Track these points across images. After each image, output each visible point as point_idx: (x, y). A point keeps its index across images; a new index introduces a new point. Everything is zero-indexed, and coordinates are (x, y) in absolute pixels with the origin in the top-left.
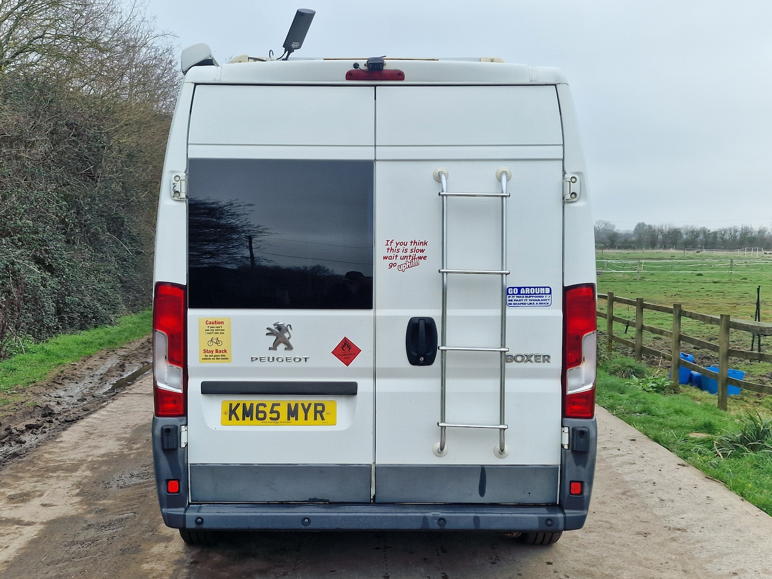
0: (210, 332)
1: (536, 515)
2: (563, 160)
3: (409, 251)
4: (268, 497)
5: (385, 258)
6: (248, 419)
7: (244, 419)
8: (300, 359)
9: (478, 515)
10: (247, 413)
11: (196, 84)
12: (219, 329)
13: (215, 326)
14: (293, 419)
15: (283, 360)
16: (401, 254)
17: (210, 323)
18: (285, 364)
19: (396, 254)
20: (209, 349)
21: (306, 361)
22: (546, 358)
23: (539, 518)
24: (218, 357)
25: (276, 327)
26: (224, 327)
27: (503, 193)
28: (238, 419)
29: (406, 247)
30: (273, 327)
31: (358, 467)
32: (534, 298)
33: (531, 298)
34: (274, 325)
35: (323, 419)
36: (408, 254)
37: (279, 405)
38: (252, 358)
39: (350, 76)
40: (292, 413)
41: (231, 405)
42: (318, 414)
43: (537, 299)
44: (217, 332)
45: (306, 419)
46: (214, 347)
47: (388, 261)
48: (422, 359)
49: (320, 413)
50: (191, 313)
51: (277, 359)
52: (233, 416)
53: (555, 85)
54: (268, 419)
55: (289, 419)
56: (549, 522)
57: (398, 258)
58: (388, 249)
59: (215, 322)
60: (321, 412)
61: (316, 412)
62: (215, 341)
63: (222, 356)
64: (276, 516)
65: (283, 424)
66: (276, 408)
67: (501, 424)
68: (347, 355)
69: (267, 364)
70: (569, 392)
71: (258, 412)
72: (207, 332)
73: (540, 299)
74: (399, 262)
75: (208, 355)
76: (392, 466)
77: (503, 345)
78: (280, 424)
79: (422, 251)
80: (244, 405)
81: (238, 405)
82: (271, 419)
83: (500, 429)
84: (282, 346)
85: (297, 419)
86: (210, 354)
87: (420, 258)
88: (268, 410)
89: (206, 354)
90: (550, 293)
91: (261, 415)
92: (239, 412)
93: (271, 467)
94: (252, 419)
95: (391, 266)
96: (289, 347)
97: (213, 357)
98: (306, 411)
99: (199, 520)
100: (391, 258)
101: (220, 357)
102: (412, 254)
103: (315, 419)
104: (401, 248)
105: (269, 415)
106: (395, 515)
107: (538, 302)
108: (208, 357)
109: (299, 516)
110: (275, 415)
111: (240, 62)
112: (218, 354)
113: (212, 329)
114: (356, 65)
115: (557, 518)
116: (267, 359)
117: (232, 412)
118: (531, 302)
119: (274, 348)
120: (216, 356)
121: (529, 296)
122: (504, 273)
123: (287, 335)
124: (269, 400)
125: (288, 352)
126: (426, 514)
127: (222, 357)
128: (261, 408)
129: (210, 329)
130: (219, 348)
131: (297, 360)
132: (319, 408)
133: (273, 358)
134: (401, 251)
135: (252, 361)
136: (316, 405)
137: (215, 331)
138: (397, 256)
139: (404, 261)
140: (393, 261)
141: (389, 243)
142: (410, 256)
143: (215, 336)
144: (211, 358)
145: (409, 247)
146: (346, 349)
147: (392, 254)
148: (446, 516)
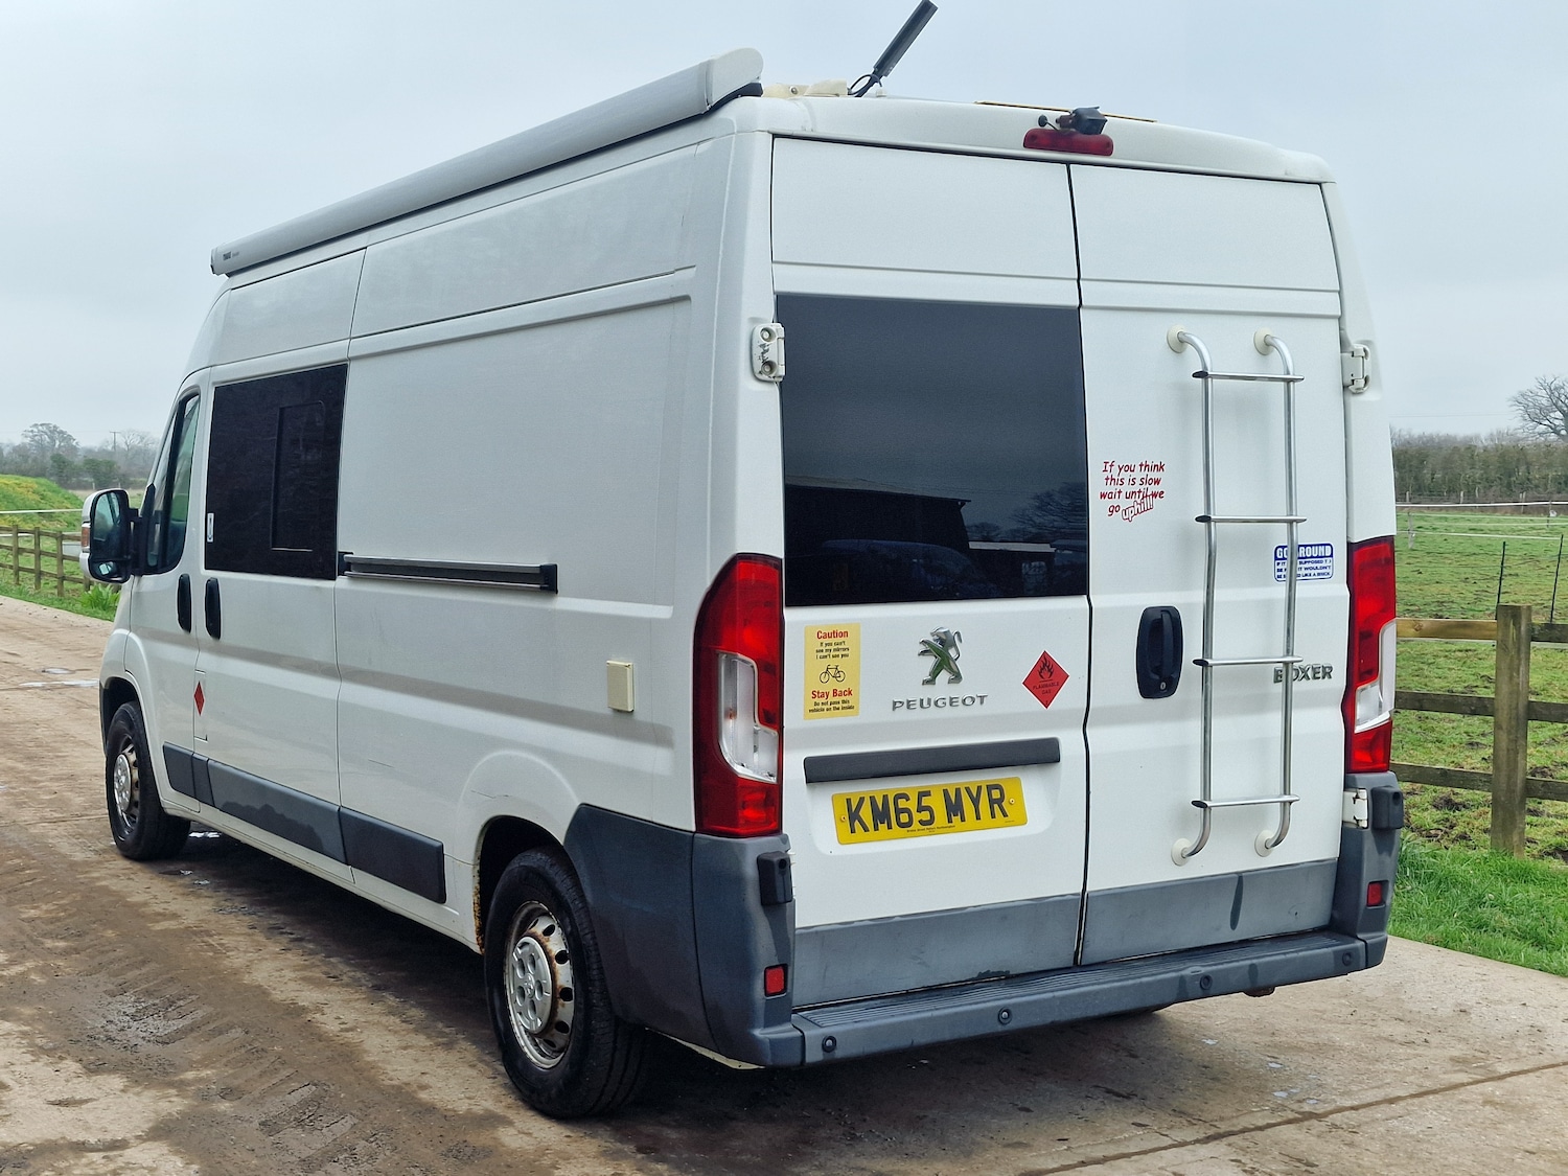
0: (824, 654)
1: (1330, 949)
2: (1340, 318)
3: (1138, 482)
4: (912, 979)
5: (1103, 496)
6: (883, 827)
7: (876, 828)
8: (973, 700)
9: (1254, 961)
10: (881, 816)
11: (775, 136)
12: (840, 647)
13: (833, 641)
14: (956, 819)
15: (945, 703)
16: (1127, 488)
17: (827, 636)
18: (948, 711)
19: (1119, 487)
20: (822, 689)
21: (982, 703)
22: (1327, 672)
23: (1335, 952)
24: (837, 706)
25: (936, 637)
26: (848, 642)
27: (1288, 374)
28: (866, 830)
29: (1133, 475)
30: (931, 639)
31: (1060, 901)
32: (1310, 565)
33: (1307, 565)
34: (932, 634)
35: (1005, 815)
36: (1136, 488)
37: (927, 794)
38: (895, 703)
39: (1032, 140)
40: (954, 809)
41: (849, 801)
42: (996, 806)
43: (1314, 565)
44: (837, 653)
45: (978, 818)
46: (832, 685)
47: (1108, 503)
48: (1163, 685)
49: (999, 803)
50: (792, 616)
51: (936, 703)
52: (857, 823)
53: (1320, 184)
54: (916, 825)
55: (950, 821)
56: (1348, 958)
57: (1123, 495)
58: (1107, 479)
59: (835, 634)
60: (1000, 801)
61: (992, 802)
62: (832, 672)
63: (844, 702)
64: (956, 1013)
65: (942, 830)
66: (926, 801)
67: (1285, 794)
68: (1046, 686)
69: (917, 714)
70: (1358, 729)
71: (899, 811)
72: (819, 654)
73: (1319, 565)
74: (1124, 503)
75: (822, 701)
76: (1112, 892)
77: (1289, 652)
78: (937, 831)
79: (1157, 482)
80: (872, 799)
81: (862, 800)
82: (922, 822)
83: (1284, 802)
84: (944, 676)
85: (963, 820)
86: (823, 700)
87: (1154, 495)
88: (912, 805)
89: (817, 700)
90: (1331, 556)
91: (904, 818)
92: (866, 813)
93: (923, 920)
94: (890, 827)
95: (1113, 510)
96: (957, 677)
97: (829, 707)
98: (976, 802)
99: (829, 1042)
100: (1110, 495)
101: (840, 706)
102: (1142, 488)
103: (993, 816)
104: (1126, 475)
105: (917, 817)
106: (1138, 981)
107: (1316, 572)
108: (819, 707)
109: (988, 1009)
110: (925, 816)
111: (837, 95)
112: (837, 699)
113: (828, 648)
114: (1043, 121)
115: (1356, 949)
116: (918, 703)
117: (854, 816)
118: (1308, 572)
119: (931, 681)
120: (834, 703)
121: (1303, 560)
122: (1295, 520)
123: (952, 653)
124: (911, 785)
125: (954, 686)
126: (1183, 973)
127: (845, 705)
128: (902, 803)
129: (824, 648)
130: (841, 687)
131: (968, 701)
132: (996, 794)
133: (929, 700)
134: (1126, 481)
135: (894, 708)
136: (990, 788)
137: (832, 653)
138: (1120, 492)
139: (1130, 502)
140: (1115, 502)
141: (1108, 468)
142: (1140, 492)
143: (833, 662)
144: (825, 707)
145: (1138, 474)
146: (1046, 674)
147: (1112, 488)
148: (1212, 972)
